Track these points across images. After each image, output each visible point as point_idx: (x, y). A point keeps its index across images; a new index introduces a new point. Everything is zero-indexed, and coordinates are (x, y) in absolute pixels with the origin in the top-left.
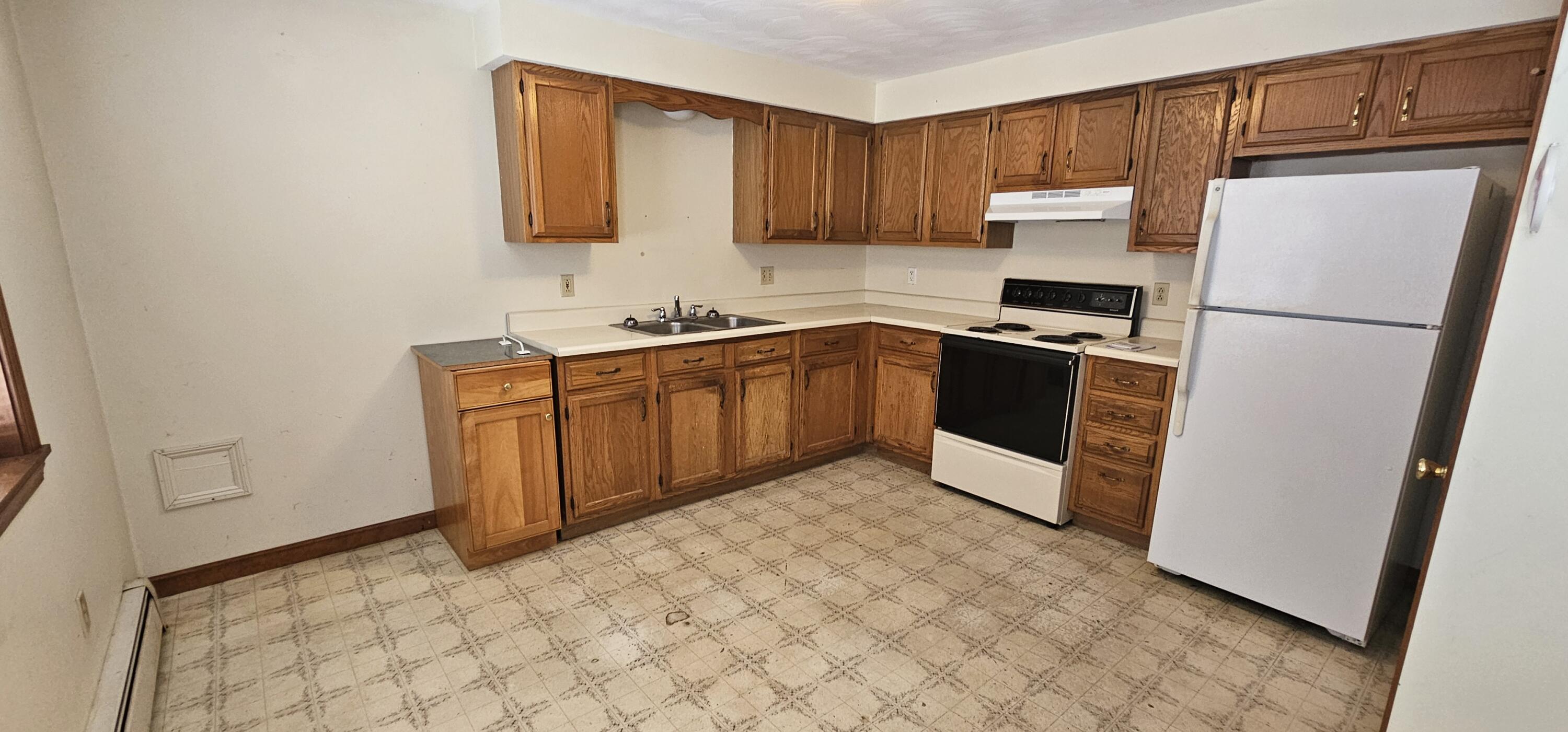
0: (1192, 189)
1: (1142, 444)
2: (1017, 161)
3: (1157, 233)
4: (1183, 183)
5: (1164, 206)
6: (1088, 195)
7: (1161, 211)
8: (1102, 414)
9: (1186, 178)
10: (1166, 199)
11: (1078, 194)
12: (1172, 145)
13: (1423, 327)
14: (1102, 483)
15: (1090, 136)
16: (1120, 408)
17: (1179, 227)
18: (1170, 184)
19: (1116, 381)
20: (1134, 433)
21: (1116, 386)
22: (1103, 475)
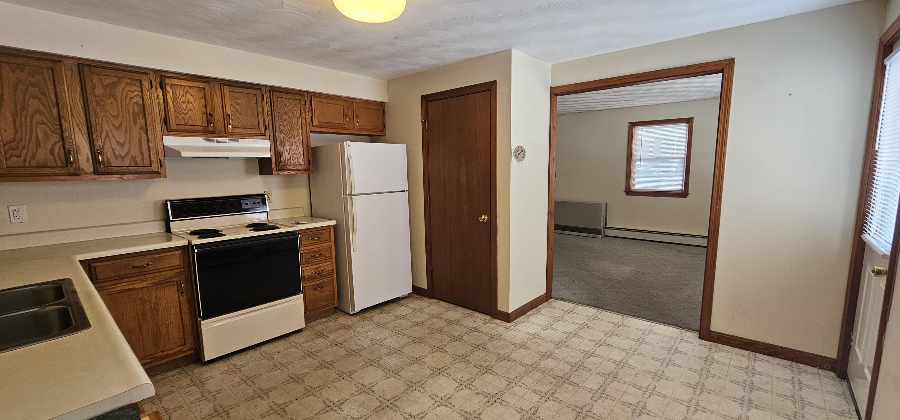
0: (298, 143)
1: (328, 265)
2: (185, 114)
3: (287, 165)
4: (293, 140)
5: (287, 151)
6: (244, 143)
7: (287, 153)
8: (309, 259)
9: (294, 138)
10: (288, 148)
11: (238, 142)
12: (285, 121)
13: (404, 191)
14: (316, 293)
15: (238, 107)
16: (316, 252)
17: (296, 161)
18: (287, 140)
19: (313, 239)
20: (323, 262)
21: (312, 242)
22: (316, 289)
